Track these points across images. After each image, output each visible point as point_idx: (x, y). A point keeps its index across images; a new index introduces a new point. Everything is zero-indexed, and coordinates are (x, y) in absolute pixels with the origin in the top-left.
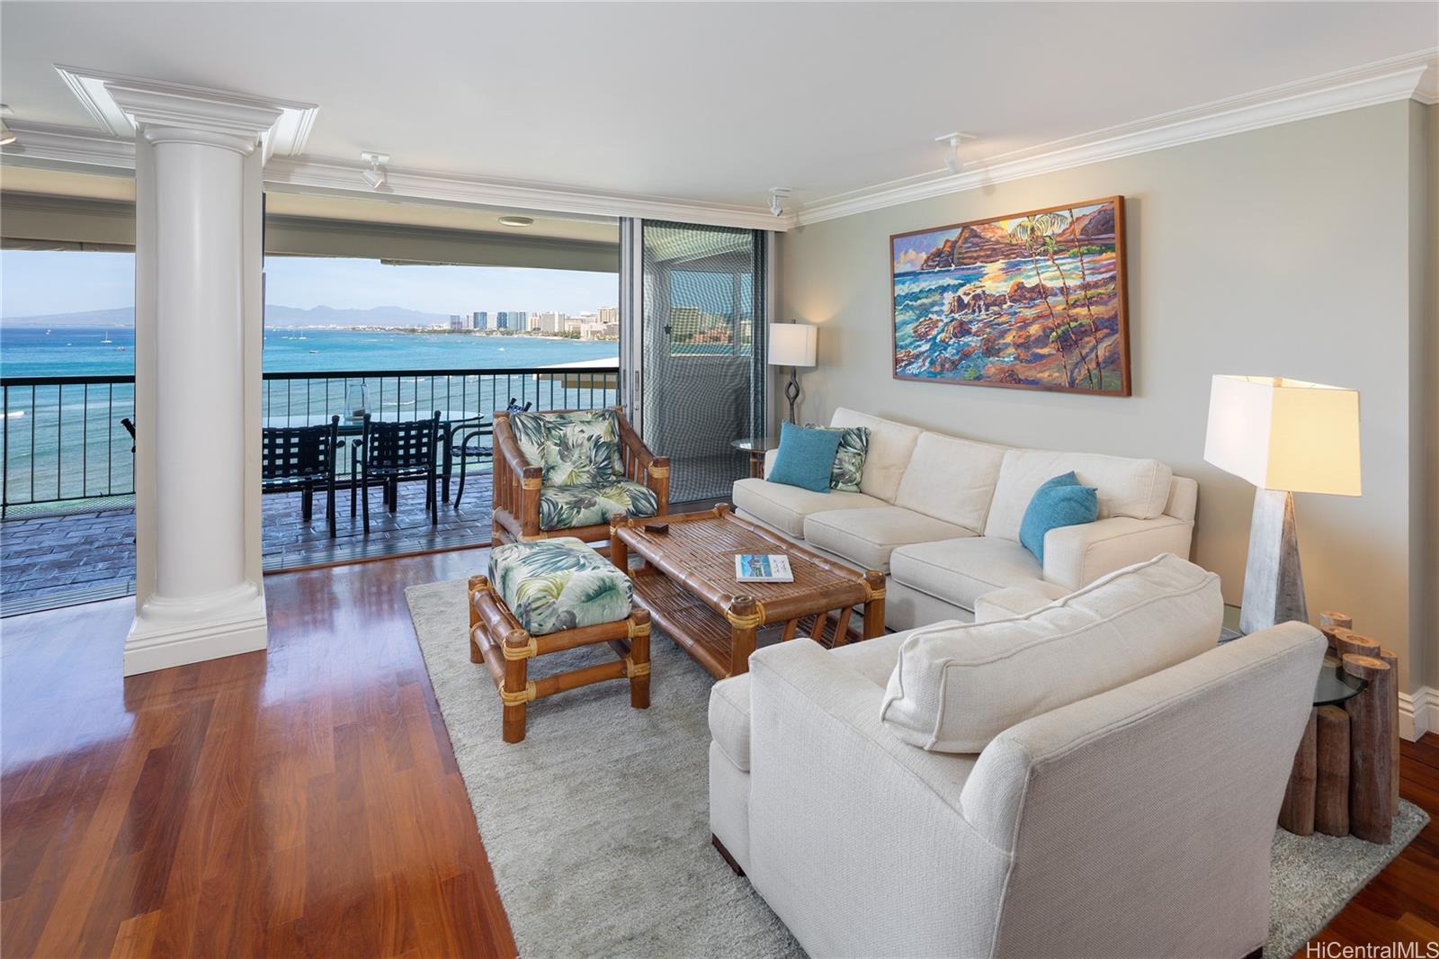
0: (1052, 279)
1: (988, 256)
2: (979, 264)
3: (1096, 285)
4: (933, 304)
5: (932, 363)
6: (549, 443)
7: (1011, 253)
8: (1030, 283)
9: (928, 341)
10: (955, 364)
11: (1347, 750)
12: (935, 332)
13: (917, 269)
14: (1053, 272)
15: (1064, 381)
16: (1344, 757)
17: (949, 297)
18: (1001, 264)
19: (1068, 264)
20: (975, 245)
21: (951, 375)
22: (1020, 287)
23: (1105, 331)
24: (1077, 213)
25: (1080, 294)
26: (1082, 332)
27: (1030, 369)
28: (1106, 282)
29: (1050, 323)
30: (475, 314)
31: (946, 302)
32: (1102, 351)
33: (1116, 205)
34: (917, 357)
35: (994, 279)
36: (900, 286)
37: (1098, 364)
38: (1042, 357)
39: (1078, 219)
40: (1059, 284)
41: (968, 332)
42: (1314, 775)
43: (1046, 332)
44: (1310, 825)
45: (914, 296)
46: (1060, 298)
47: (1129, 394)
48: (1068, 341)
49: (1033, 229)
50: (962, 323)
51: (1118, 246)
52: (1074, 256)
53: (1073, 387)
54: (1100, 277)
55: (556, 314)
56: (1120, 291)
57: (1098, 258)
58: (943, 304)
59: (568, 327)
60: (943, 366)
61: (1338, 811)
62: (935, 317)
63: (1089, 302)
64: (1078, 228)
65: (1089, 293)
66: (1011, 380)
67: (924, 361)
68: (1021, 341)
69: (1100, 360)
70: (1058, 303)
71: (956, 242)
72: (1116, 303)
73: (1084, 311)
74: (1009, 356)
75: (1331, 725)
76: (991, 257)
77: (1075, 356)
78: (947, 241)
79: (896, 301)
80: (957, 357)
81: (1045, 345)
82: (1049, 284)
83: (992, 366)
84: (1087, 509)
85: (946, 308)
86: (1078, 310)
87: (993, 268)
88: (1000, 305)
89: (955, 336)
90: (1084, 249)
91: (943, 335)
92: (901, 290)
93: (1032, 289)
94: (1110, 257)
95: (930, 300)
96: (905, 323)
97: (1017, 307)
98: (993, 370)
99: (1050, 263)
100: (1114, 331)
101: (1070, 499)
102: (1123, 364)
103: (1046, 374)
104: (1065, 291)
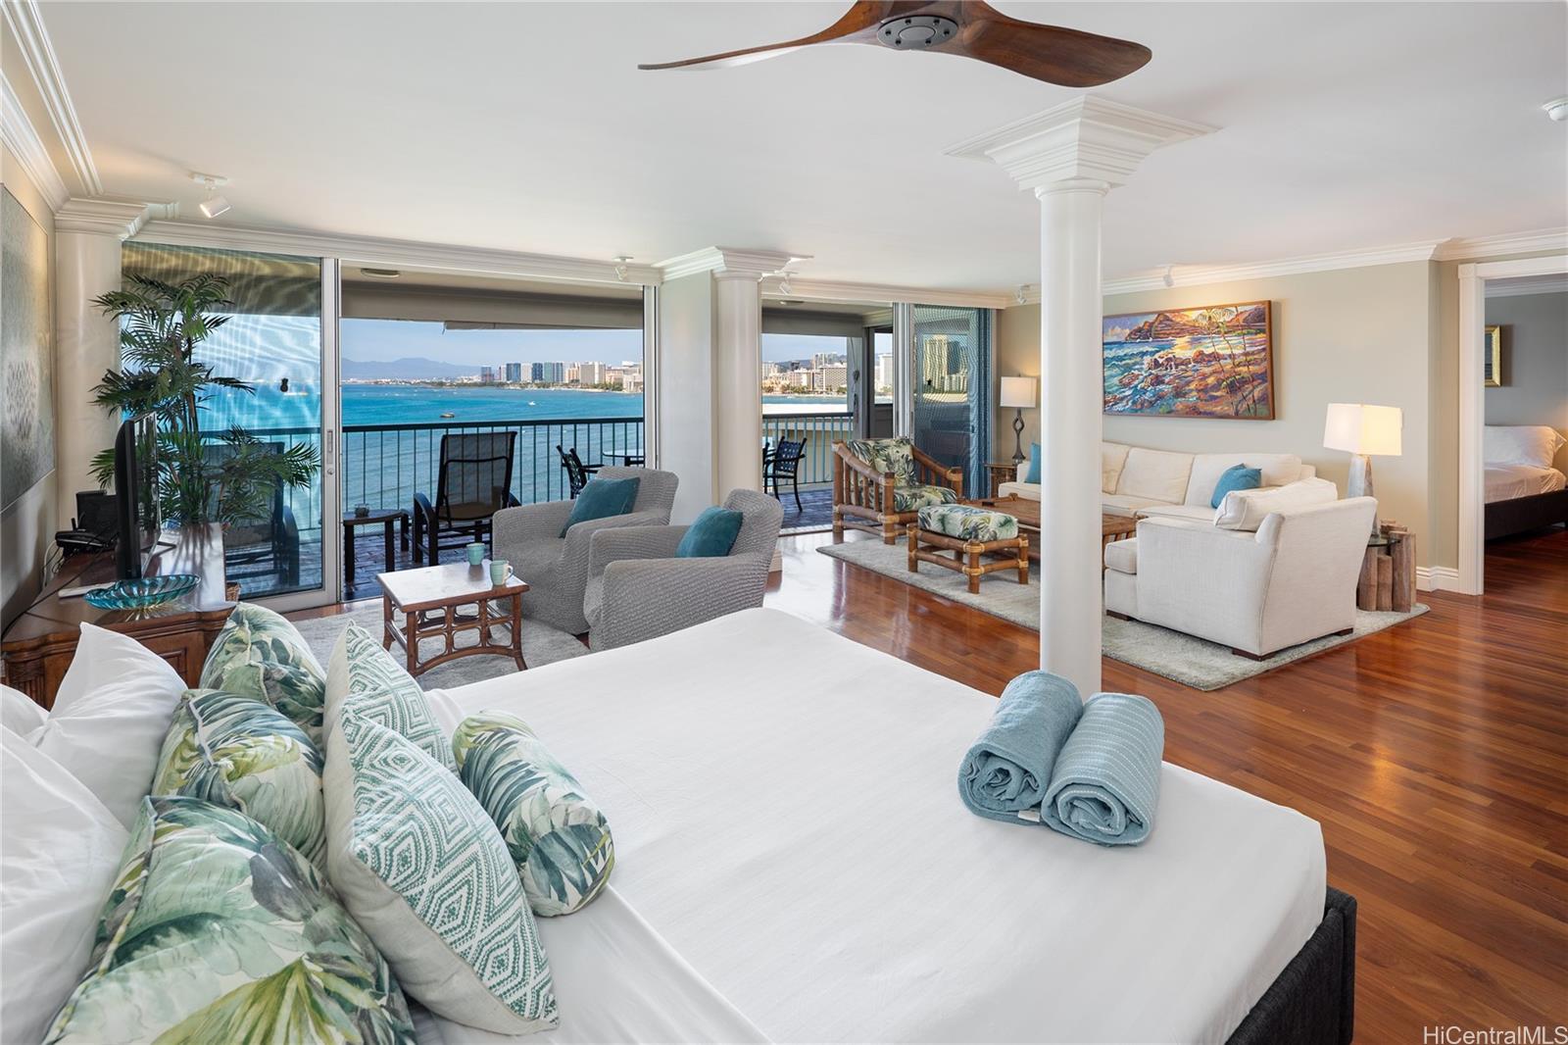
0: (1223, 349)
1: (1178, 333)
2: (1170, 338)
3: (1253, 353)
4: (1135, 364)
5: (1134, 403)
6: (878, 459)
7: (1194, 332)
8: (1208, 351)
9: (1130, 388)
10: (1151, 404)
11: (1391, 572)
12: (1136, 382)
13: (1123, 340)
14: (1224, 344)
15: (1232, 412)
16: (1390, 575)
17: (1147, 359)
18: (1187, 338)
19: (1234, 340)
20: (1167, 325)
21: (1148, 410)
22: (1201, 353)
23: (1260, 381)
24: (1240, 309)
25: (1243, 358)
26: (1244, 382)
27: (1207, 405)
28: (1259, 352)
29: (1222, 376)
30: (508, 365)
31: (1145, 362)
32: (1257, 393)
33: (1266, 306)
34: (1122, 399)
35: (1182, 348)
36: (1109, 351)
37: (1254, 401)
38: (1216, 397)
39: (1241, 313)
40: (1228, 352)
41: (1163, 382)
42: (1376, 584)
43: (1219, 382)
44: (1374, 607)
45: (1121, 359)
46: (1229, 361)
47: (1274, 418)
48: (1234, 387)
49: (1210, 317)
50: (1157, 377)
51: (1267, 330)
52: (1239, 335)
53: (1237, 416)
54: (1256, 348)
55: (596, 364)
56: (1268, 357)
57: (1254, 337)
58: (1143, 364)
59: (609, 378)
60: (1142, 405)
61: (1387, 600)
62: (1136, 372)
63: (1248, 363)
64: (1241, 318)
65: (1248, 358)
66: (1194, 412)
67: (1127, 402)
68: (1202, 387)
69: (1256, 398)
70: (1227, 364)
71: (1153, 323)
72: (1265, 364)
73: (1245, 369)
74: (1192, 397)
75: (1384, 561)
76: (1180, 333)
77: (1239, 396)
78: (1146, 322)
79: (1105, 361)
80: (1154, 399)
81: (1218, 390)
82: (1221, 352)
83: (1179, 404)
84: (1256, 480)
85: (1145, 367)
86: (1241, 368)
87: (1180, 341)
88: (1186, 365)
89: (1153, 385)
90: (1244, 331)
91: (1143, 384)
92: (1109, 354)
93: (1209, 355)
94: (1261, 337)
95: (1133, 361)
96: (1112, 376)
97: (1198, 366)
98: (1181, 406)
99: (1222, 339)
100: (1265, 381)
101: (1245, 476)
102: (1270, 400)
103: (1219, 408)
104: (1232, 356)
